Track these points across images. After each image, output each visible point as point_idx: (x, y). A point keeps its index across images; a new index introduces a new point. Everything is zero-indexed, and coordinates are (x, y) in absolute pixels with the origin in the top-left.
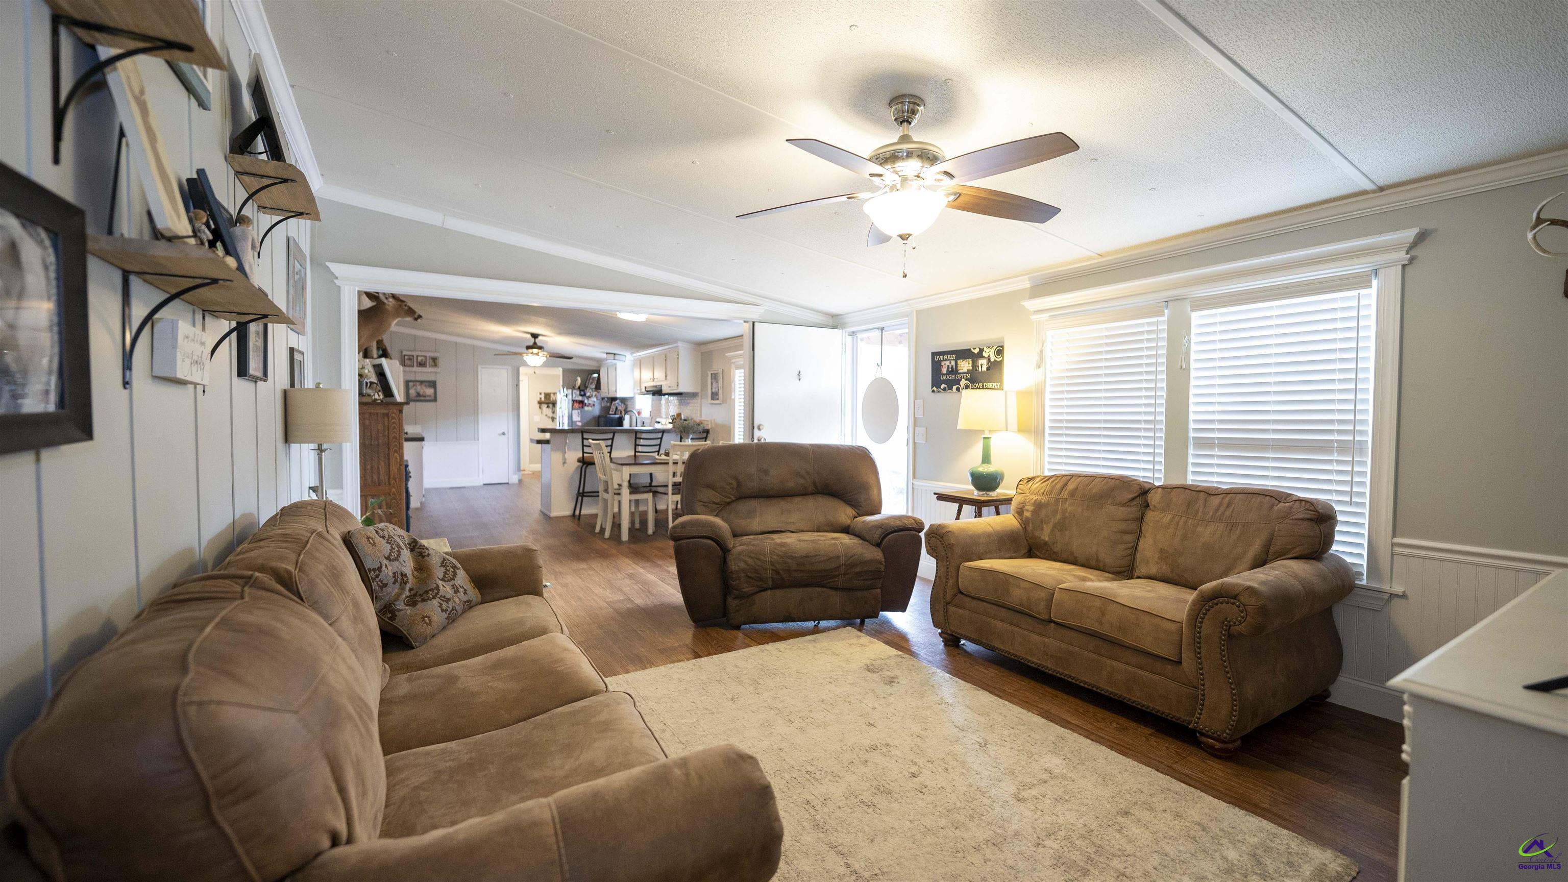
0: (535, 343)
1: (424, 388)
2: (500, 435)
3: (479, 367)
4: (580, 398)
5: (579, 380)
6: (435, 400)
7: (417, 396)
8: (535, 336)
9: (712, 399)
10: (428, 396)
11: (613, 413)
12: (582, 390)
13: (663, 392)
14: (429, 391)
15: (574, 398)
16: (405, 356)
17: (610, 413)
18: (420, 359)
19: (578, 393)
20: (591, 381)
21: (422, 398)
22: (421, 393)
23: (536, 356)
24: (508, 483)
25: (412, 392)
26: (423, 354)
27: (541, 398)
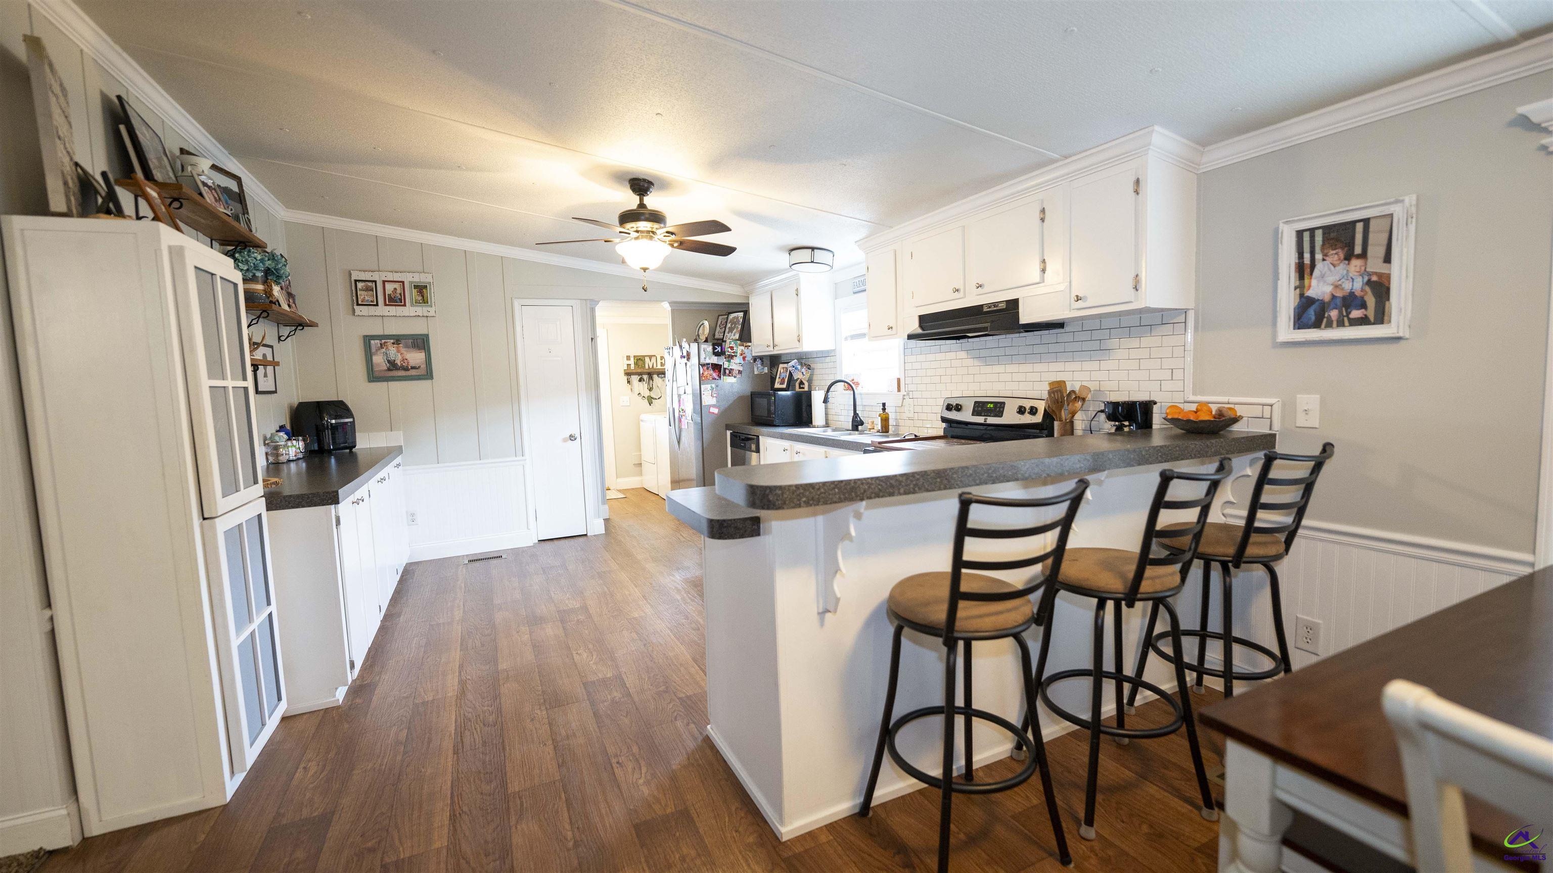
0: (642, 205)
1: (403, 350)
2: (565, 440)
3: (517, 304)
4: (715, 360)
5: (706, 323)
6: (428, 375)
7: (389, 370)
8: (640, 186)
9: (1300, 322)
10: (413, 368)
11: (784, 386)
12: (718, 345)
13: (1024, 319)
14: (416, 357)
15: (702, 361)
16: (356, 281)
17: (777, 386)
18: (390, 288)
19: (709, 348)
20: (729, 325)
21: (402, 373)
22: (398, 362)
23: (644, 242)
24: (586, 535)
25: (379, 360)
26: (397, 277)
27: (629, 365)
